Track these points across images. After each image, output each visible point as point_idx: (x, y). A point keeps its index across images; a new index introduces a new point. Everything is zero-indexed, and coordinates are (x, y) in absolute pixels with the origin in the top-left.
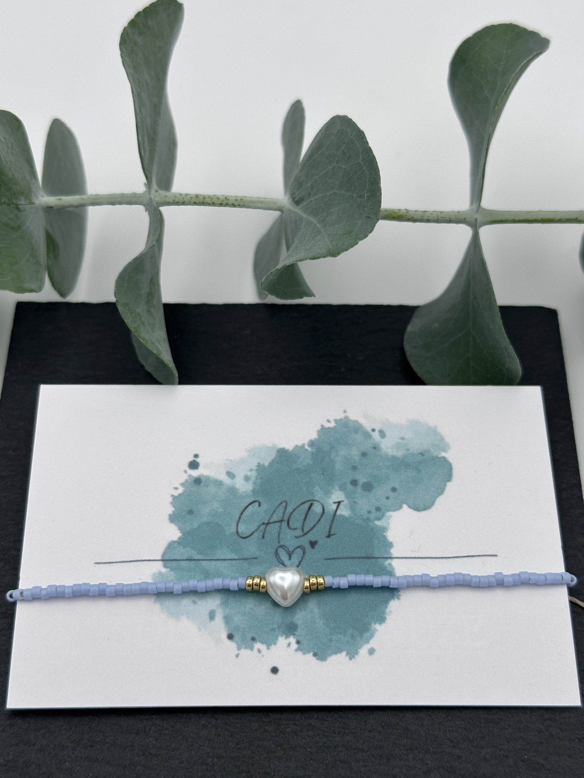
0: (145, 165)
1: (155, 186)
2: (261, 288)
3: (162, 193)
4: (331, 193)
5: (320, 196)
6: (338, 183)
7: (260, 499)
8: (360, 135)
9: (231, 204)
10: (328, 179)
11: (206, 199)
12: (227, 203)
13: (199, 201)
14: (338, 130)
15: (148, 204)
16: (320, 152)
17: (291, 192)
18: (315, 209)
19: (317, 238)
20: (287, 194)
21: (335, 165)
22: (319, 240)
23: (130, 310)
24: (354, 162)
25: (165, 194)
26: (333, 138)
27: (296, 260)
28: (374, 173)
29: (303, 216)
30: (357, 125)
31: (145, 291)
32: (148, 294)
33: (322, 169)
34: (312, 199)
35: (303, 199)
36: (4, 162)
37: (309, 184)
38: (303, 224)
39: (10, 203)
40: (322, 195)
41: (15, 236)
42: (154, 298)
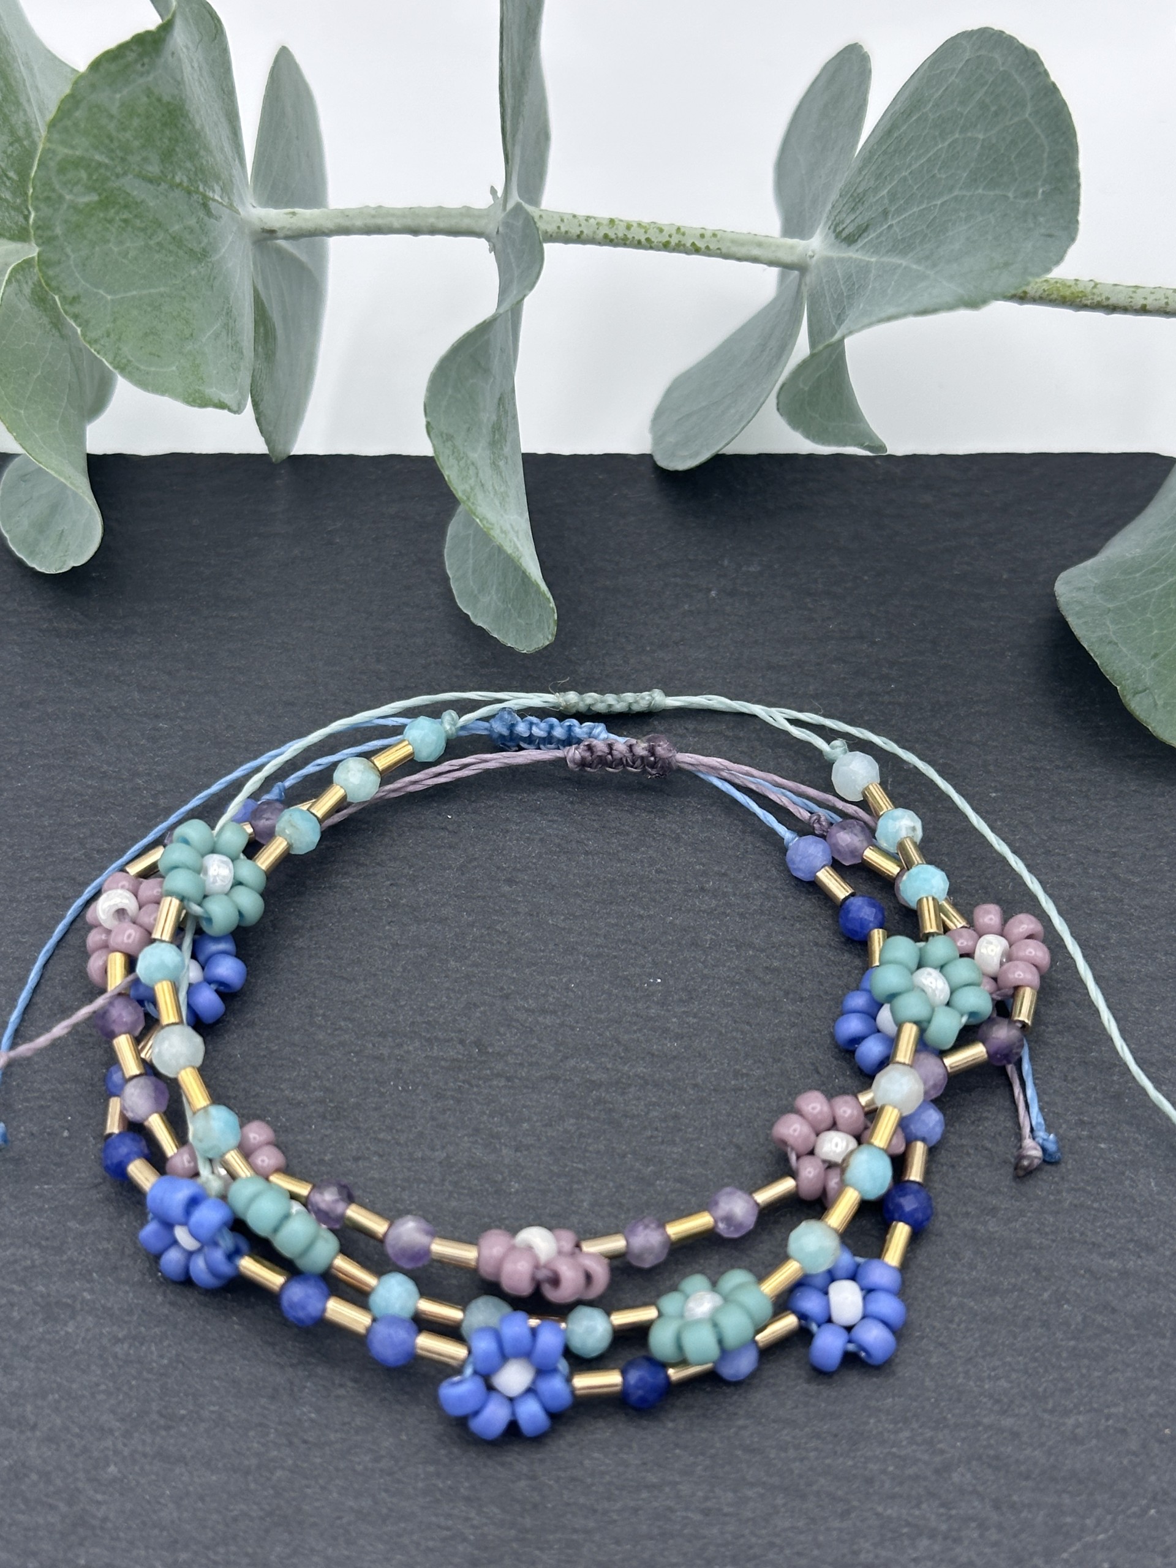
5: (914, 212)
9: (688, 246)
11: (630, 230)
12: (679, 243)
13: (616, 234)
14: (967, 58)
18: (902, 239)
21: (957, 136)
24: (1010, 120)
26: (952, 79)
28: (1061, 143)
29: (869, 262)
31: (488, 417)
32: (493, 427)
33: (921, 151)
34: (894, 222)
35: (867, 227)
36: (187, 86)
37: (885, 192)
38: (871, 275)
39: (192, 189)
40: (920, 208)
41: (194, 272)
42: (506, 441)
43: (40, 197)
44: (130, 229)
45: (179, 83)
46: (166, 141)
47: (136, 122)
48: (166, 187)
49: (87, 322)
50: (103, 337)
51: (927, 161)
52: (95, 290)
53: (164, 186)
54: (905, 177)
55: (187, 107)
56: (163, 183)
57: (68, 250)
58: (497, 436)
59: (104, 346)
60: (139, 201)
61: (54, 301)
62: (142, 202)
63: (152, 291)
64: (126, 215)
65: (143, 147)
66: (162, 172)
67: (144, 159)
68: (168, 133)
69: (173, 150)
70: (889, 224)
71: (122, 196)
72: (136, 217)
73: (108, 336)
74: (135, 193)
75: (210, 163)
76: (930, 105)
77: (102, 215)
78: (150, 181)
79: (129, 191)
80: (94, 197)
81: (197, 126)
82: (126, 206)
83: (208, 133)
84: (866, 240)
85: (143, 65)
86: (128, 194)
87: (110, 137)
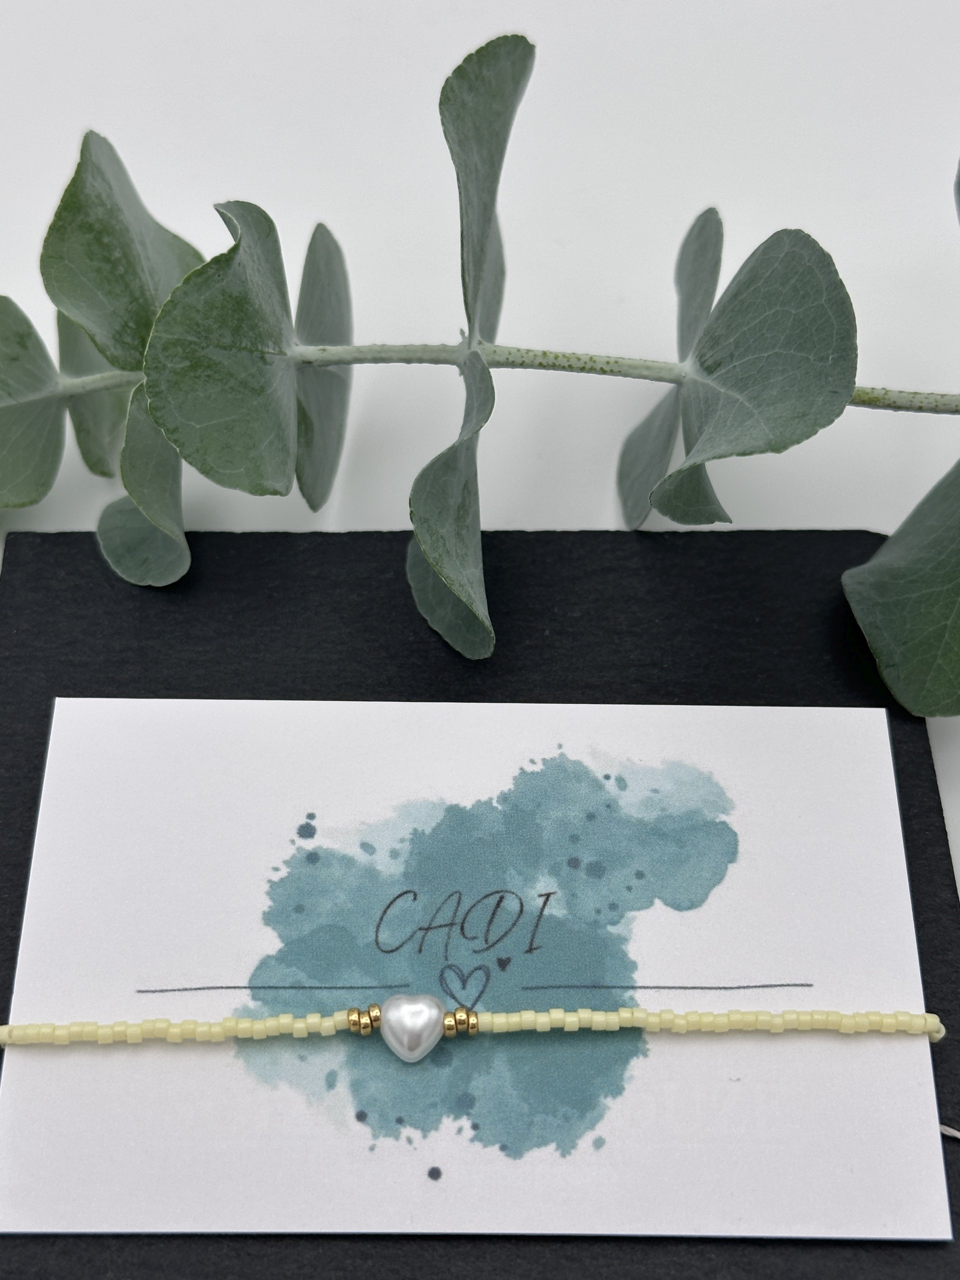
0: (469, 297)
1: (478, 335)
3: (489, 346)
4: (767, 353)
5: (750, 359)
6: (783, 337)
7: (416, 888)
8: (825, 261)
10: (765, 331)
11: (559, 359)
12: (592, 367)
13: (547, 362)
14: (787, 251)
15: (465, 363)
16: (753, 288)
18: (741, 378)
19: (747, 423)
20: (689, 357)
21: (778, 308)
22: (751, 427)
23: (430, 529)
24: (813, 303)
25: (495, 349)
26: (777, 264)
27: (704, 459)
28: (845, 322)
29: (719, 391)
30: (818, 244)
31: (454, 500)
32: (458, 508)
33: (756, 314)
34: (737, 364)
35: (720, 363)
36: (250, 283)
37: (732, 340)
38: (720, 403)
39: (254, 349)
40: (754, 357)
41: (255, 403)
42: (468, 514)
43: (150, 368)
44: (211, 381)
45: (243, 282)
46: (235, 321)
47: (215, 313)
48: (236, 351)
49: (183, 444)
50: (194, 453)
51: (759, 322)
52: (189, 423)
53: (234, 350)
54: (745, 331)
55: (249, 297)
56: (233, 349)
57: (170, 399)
58: (461, 513)
60: (218, 362)
61: (160, 430)
62: (220, 363)
63: (227, 419)
64: (209, 372)
65: (220, 327)
66: (233, 341)
67: (220, 335)
68: (236, 316)
69: (241, 326)
70: (734, 364)
71: (206, 360)
72: (215, 372)
73: (198, 452)
74: (215, 358)
75: (266, 328)
76: (762, 281)
77: (192, 374)
78: (225, 348)
79: (210, 357)
80: (187, 363)
81: (257, 307)
82: (209, 367)
83: (264, 307)
84: (719, 373)
85: (219, 276)
86: (210, 359)
87: (198, 325)
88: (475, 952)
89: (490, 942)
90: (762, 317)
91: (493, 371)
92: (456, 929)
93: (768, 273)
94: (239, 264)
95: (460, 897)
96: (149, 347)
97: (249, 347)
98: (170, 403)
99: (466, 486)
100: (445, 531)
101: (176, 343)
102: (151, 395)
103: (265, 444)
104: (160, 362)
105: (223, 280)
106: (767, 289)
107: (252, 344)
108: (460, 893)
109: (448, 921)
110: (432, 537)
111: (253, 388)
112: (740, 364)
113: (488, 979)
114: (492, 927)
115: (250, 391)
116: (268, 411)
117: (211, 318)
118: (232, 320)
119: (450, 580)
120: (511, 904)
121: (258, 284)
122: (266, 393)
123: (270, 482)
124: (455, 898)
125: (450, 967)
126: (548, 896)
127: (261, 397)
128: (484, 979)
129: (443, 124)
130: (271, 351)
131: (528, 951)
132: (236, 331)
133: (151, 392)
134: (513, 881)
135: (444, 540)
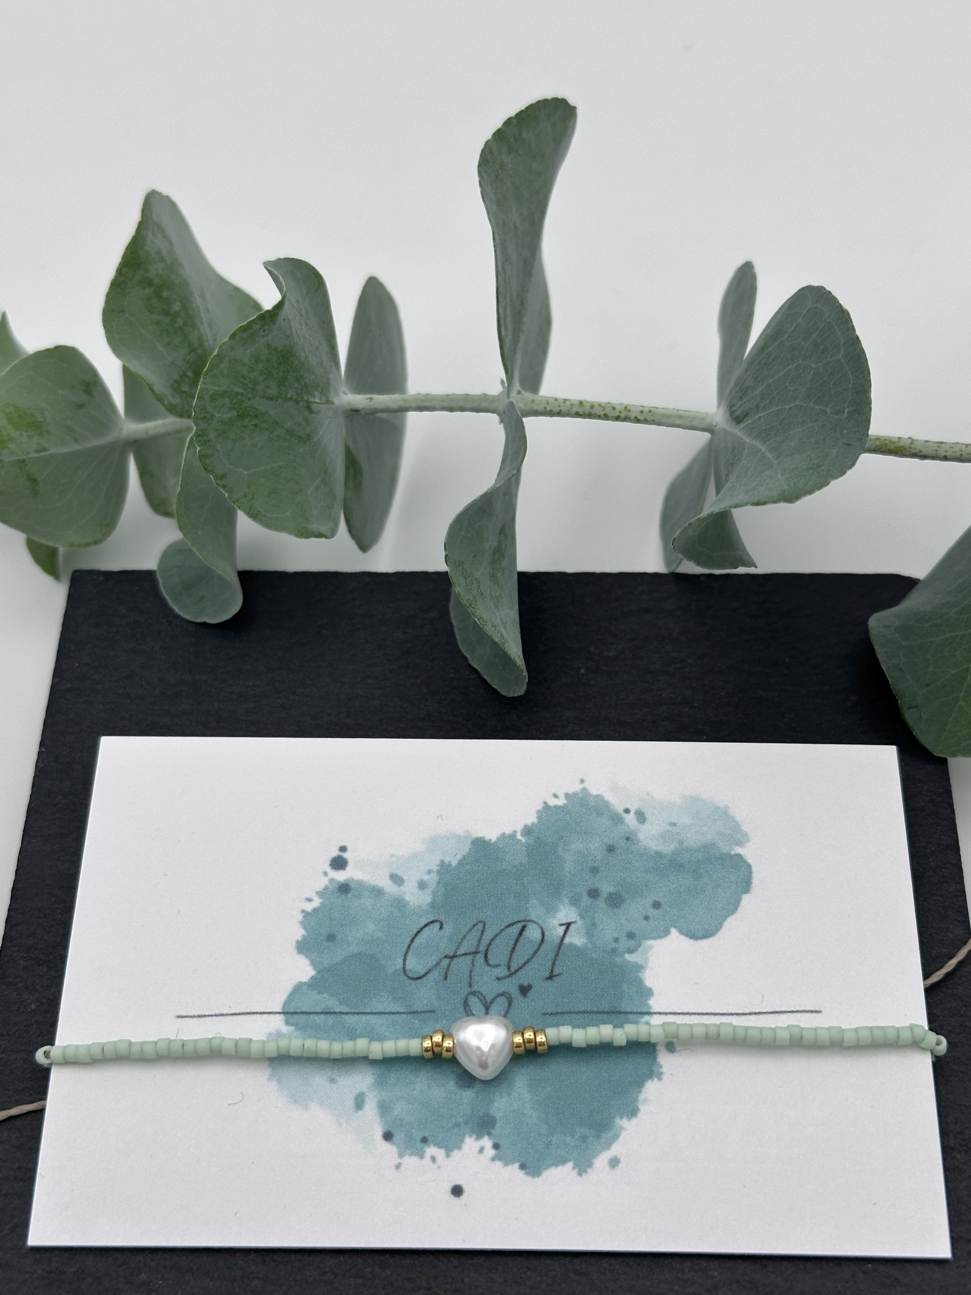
0: (506, 350)
1: (517, 386)
2: (673, 547)
3: (528, 396)
4: (792, 405)
5: (774, 411)
6: (804, 391)
7: (442, 918)
9: (633, 418)
10: (788, 384)
11: (595, 408)
12: (627, 416)
14: (808, 307)
15: (504, 412)
16: (778, 342)
17: (728, 402)
18: (765, 429)
19: (766, 473)
20: (722, 407)
21: (800, 362)
22: (769, 477)
23: (464, 571)
24: (831, 358)
25: (533, 398)
26: (800, 320)
27: (730, 505)
28: (861, 377)
29: (745, 441)
30: (838, 302)
31: (490, 544)
32: (494, 551)
33: (780, 368)
34: (762, 415)
35: (747, 414)
36: (295, 336)
37: (758, 392)
38: (745, 452)
39: (299, 399)
40: (778, 408)
41: (301, 450)
42: (504, 557)
43: (199, 417)
44: (258, 430)
45: (289, 336)
46: (281, 374)
47: (260, 366)
48: (282, 401)
49: (231, 490)
50: (242, 498)
51: (783, 375)
52: (237, 469)
53: (280, 401)
54: (770, 383)
55: (294, 350)
56: (279, 399)
57: (218, 447)
58: (497, 556)
59: (242, 503)
60: (264, 412)
61: (210, 477)
62: (266, 412)
63: (274, 465)
64: (255, 422)
65: (265, 379)
66: (278, 393)
67: (267, 387)
68: (282, 368)
69: (286, 378)
70: (759, 415)
71: (252, 411)
72: (262, 422)
73: (245, 497)
74: (261, 408)
75: (312, 379)
76: (786, 336)
77: (240, 424)
78: (271, 399)
79: (257, 407)
80: (234, 413)
81: (302, 359)
82: (255, 417)
83: (310, 359)
84: (746, 424)
85: (264, 331)
86: (257, 409)
87: (244, 377)
88: (498, 979)
89: (513, 970)
90: (786, 370)
91: (528, 421)
92: (480, 958)
93: (793, 327)
94: (284, 319)
95: (484, 927)
96: (198, 398)
97: (294, 397)
98: (218, 451)
99: (502, 529)
100: (479, 573)
101: (223, 394)
102: (200, 443)
103: (312, 488)
104: (208, 412)
105: (268, 335)
106: (790, 344)
107: (298, 394)
108: (484, 922)
109: (473, 949)
110: (466, 580)
111: (299, 437)
112: (765, 415)
113: (510, 1004)
114: (515, 956)
115: (296, 439)
116: (314, 457)
117: (257, 371)
118: (277, 373)
119: (483, 621)
120: (533, 933)
121: (304, 338)
122: (312, 441)
123: (315, 525)
124: (480, 926)
125: (473, 993)
126: (568, 925)
127: (307, 444)
128: (506, 1005)
129: (481, 185)
130: (317, 400)
131: (548, 978)
132: (282, 382)
133: (200, 441)
134: (535, 911)
135: (479, 583)
